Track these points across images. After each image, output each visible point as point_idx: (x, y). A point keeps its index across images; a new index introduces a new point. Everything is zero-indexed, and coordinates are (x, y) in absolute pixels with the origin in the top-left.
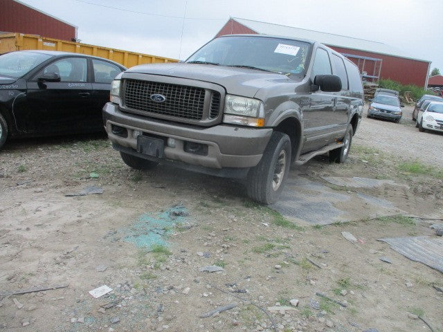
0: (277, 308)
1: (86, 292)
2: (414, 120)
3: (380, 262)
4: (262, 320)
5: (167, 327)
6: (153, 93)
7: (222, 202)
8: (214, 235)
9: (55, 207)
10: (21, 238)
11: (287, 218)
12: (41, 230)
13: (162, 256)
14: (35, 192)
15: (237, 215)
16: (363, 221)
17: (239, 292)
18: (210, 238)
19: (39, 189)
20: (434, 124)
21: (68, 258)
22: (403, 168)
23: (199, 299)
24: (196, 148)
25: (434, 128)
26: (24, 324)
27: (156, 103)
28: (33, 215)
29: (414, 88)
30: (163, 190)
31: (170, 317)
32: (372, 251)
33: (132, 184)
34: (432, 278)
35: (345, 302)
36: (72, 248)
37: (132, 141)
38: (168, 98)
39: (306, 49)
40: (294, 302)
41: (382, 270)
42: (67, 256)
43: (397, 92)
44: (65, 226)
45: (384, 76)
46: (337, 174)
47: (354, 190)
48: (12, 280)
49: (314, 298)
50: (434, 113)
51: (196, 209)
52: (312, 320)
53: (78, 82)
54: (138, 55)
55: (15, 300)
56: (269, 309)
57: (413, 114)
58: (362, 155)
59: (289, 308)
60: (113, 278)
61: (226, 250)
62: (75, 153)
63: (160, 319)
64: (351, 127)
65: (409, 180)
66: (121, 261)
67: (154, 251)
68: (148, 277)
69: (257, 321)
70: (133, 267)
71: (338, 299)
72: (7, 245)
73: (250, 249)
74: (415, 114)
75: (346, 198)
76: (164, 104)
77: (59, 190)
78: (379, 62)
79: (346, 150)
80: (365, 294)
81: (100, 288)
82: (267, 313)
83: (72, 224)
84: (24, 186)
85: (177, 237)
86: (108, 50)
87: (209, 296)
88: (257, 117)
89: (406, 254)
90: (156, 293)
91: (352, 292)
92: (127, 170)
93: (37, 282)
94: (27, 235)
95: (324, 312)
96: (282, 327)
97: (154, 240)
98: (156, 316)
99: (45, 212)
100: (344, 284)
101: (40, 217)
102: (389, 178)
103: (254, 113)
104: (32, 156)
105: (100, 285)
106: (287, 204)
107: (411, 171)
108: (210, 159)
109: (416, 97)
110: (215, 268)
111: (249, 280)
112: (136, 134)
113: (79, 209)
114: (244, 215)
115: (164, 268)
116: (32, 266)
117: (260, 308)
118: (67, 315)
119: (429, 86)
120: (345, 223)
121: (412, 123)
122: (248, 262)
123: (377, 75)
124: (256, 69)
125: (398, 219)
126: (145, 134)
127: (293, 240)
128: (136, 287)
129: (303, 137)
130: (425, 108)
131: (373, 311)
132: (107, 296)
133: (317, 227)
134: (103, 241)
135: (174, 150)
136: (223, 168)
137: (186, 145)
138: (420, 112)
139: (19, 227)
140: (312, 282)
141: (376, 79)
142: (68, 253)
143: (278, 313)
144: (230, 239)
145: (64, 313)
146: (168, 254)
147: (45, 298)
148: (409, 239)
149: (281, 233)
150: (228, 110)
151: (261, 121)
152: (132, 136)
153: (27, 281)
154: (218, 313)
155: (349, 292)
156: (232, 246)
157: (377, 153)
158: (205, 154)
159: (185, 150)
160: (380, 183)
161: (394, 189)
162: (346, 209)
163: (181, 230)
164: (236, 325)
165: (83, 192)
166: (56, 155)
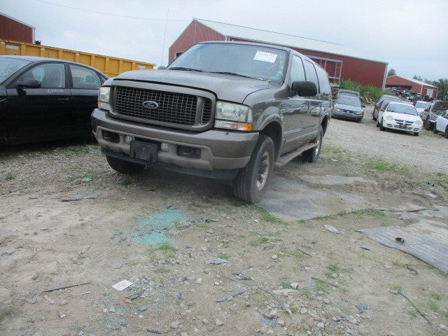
0: (281, 291)
1: (109, 287)
2: (375, 119)
3: (361, 249)
4: (270, 301)
5: (189, 311)
6: (146, 100)
7: (212, 202)
8: (212, 232)
9: (55, 213)
10: (31, 242)
11: (274, 214)
12: (48, 234)
13: (169, 252)
14: (30, 198)
15: (229, 213)
16: (341, 215)
17: (246, 279)
18: (208, 234)
19: (34, 196)
20: (394, 123)
21: (84, 257)
22: (369, 166)
23: (211, 288)
24: (190, 151)
25: (393, 127)
26: (62, 317)
27: (148, 109)
28: (35, 220)
29: (372, 88)
30: (154, 193)
31: (191, 302)
32: (353, 240)
33: (123, 188)
34: (405, 261)
35: (337, 283)
36: (84, 249)
37: (124, 146)
38: (160, 105)
39: (283, 57)
40: (294, 285)
41: (363, 256)
42: (82, 256)
43: (359, 93)
44: (70, 229)
45: (345, 77)
46: (311, 173)
47: (328, 187)
48: (38, 280)
49: (310, 281)
50: (393, 113)
51: (189, 209)
52: (311, 299)
53: (56, 88)
54: (105, 58)
55: (45, 296)
56: (274, 292)
57: (374, 114)
58: (331, 154)
59: (291, 290)
60: (130, 274)
61: (226, 245)
62: (57, 159)
63: (182, 305)
64: (321, 128)
65: (376, 177)
66: (132, 258)
67: (161, 248)
68: (162, 271)
69: (266, 302)
70: (145, 264)
71: (330, 281)
72: (20, 249)
73: (247, 243)
74: (376, 114)
75: (322, 194)
76: (156, 110)
77: (54, 196)
78: (339, 64)
79: (317, 150)
80: (352, 276)
81: (122, 283)
82: (273, 295)
83: (77, 228)
84: (17, 193)
85: (179, 235)
86: (74, 53)
87: (220, 285)
88: (246, 122)
89: (382, 242)
90: (172, 285)
91: (341, 275)
92: (114, 174)
93: (61, 280)
94: (35, 239)
95: (321, 292)
96: (288, 306)
97: (158, 239)
98: (178, 303)
99: (46, 217)
100: (333, 268)
101: (43, 222)
102: (358, 175)
103: (243, 118)
104: (14, 164)
105: (120, 280)
106: (271, 202)
107: (377, 168)
108: (203, 161)
109: (375, 98)
110: (219, 260)
111: (251, 269)
112: (129, 139)
113: (79, 213)
114: (234, 213)
115: (174, 263)
116: (52, 267)
117: (266, 292)
118: (98, 307)
119: (387, 86)
120: (326, 217)
121: (372, 123)
122: (247, 255)
123: (338, 76)
124: (238, 75)
125: (371, 212)
126: (137, 139)
127: (283, 234)
128: (153, 280)
129: (283, 139)
130: (385, 108)
131: (360, 289)
132: (129, 289)
133: (303, 221)
134: (111, 241)
135: (168, 154)
136: (215, 170)
137: (180, 149)
138: (380, 112)
139: (26, 232)
140: (306, 268)
141: (337, 80)
142: (81, 253)
143: (282, 295)
144: (227, 235)
145: (94, 305)
146: (175, 250)
147: (73, 293)
148: (383, 229)
149: (271, 228)
150: (219, 116)
151: (250, 125)
152: (125, 141)
153: (51, 280)
154: (231, 298)
155: (339, 275)
156: (230, 241)
157: (345, 152)
158: (198, 157)
159: (178, 153)
160: (351, 180)
161: (363, 185)
162: (324, 205)
163: (180, 229)
164: (249, 306)
165: (77, 197)
166: (39, 162)
